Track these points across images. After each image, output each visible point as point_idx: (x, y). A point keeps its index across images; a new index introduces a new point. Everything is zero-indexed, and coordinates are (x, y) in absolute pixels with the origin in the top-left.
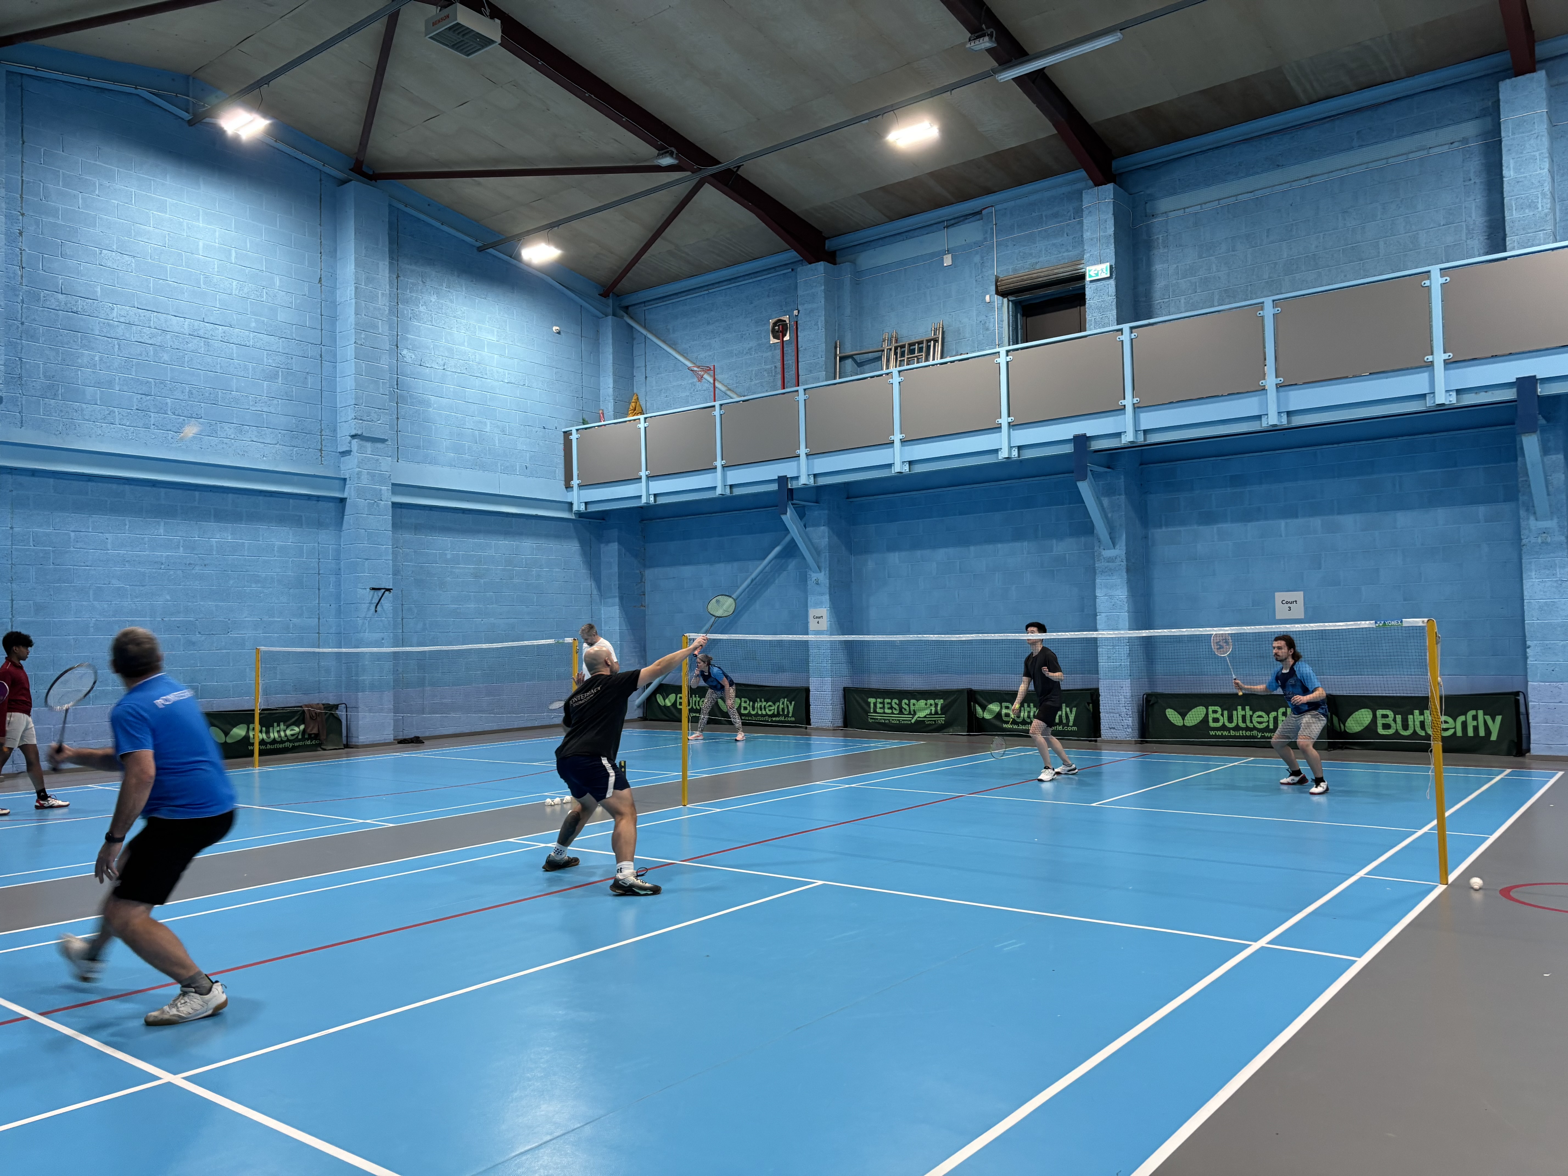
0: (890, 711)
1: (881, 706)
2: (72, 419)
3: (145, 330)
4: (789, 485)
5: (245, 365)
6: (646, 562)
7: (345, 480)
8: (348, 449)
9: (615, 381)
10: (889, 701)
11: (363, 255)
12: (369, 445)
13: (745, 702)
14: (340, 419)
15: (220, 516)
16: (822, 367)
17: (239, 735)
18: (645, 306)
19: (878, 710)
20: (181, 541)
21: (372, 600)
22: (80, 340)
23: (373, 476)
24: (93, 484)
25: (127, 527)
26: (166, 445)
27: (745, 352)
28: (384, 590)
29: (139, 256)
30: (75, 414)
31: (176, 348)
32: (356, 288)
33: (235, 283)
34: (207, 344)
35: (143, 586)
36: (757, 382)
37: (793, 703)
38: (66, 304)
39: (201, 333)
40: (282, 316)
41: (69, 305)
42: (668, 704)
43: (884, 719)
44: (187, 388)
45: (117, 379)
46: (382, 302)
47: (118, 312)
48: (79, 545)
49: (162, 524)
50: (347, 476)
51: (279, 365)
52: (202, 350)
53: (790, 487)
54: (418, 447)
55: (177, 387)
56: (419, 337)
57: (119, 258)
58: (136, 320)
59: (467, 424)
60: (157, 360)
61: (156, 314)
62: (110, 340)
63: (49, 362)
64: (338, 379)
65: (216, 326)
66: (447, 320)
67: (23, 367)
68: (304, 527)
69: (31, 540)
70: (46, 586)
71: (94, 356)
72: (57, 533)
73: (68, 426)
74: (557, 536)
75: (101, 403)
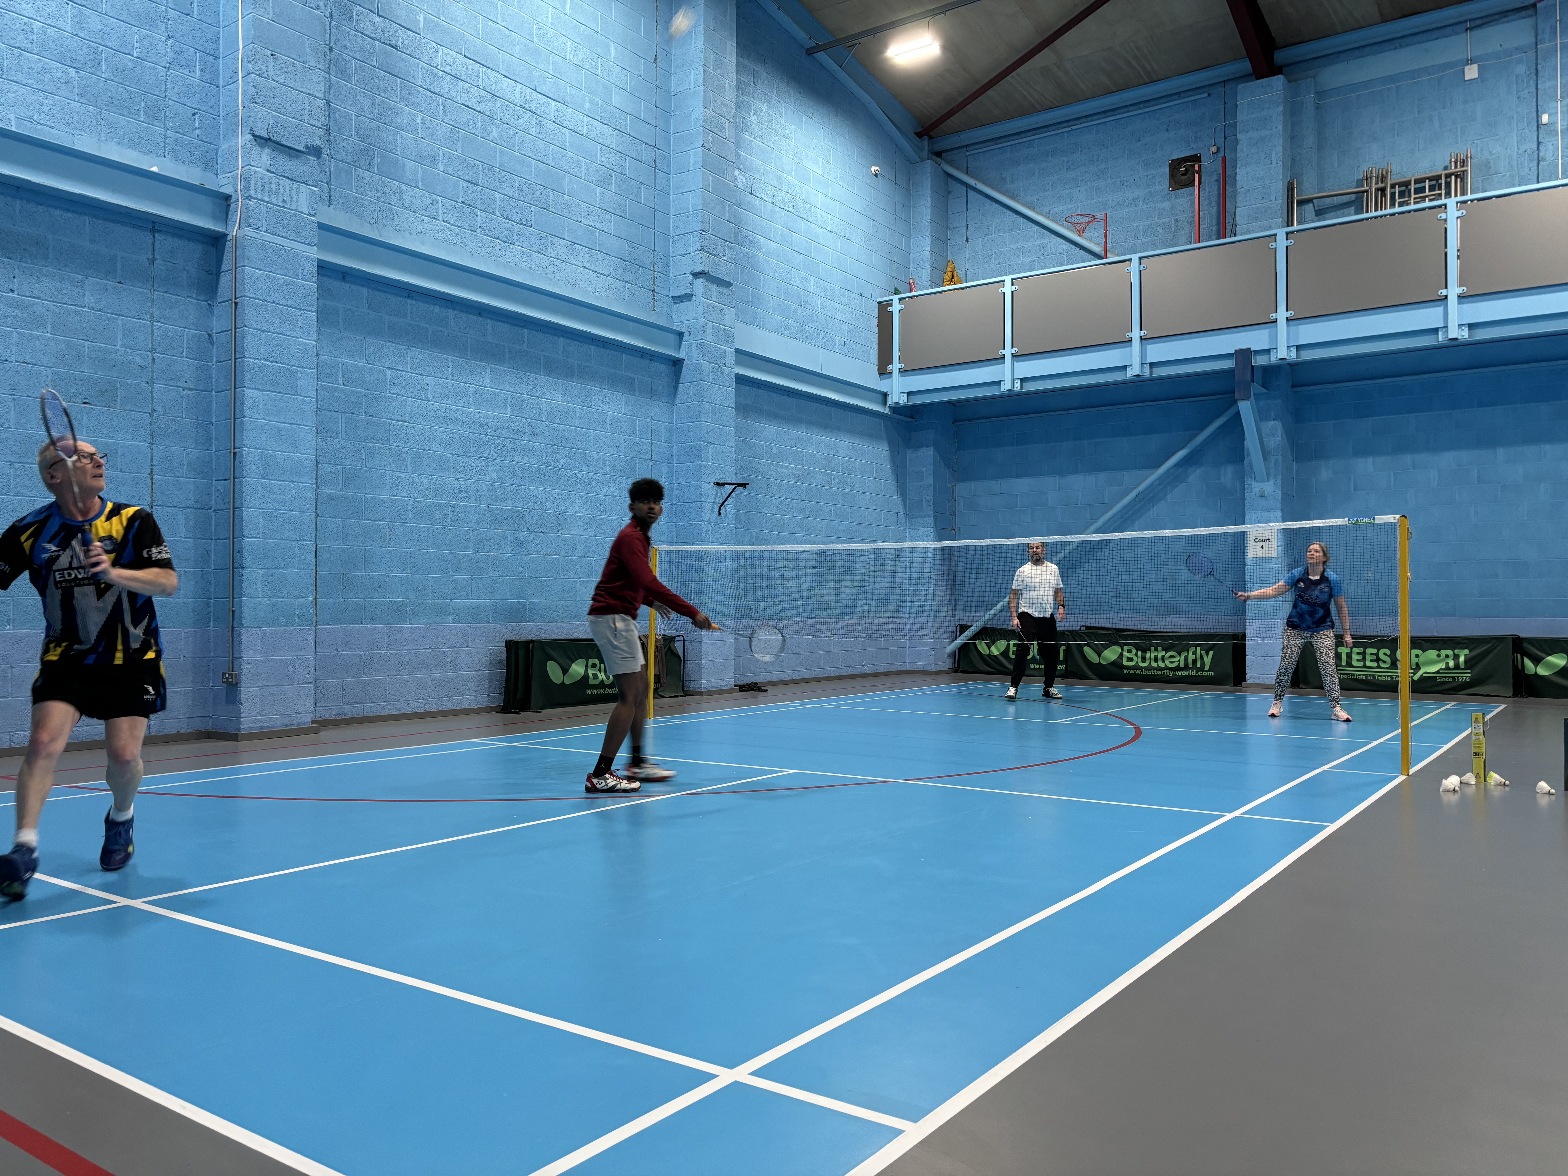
0: (1375, 664)
1: (1360, 657)
2: (390, 204)
3: (472, 90)
4: (1253, 361)
5: (578, 161)
7: (681, 335)
8: (689, 291)
9: (932, 244)
10: (1374, 651)
11: (712, 28)
12: (714, 288)
13: (1129, 651)
14: (674, 251)
15: (552, 368)
17: (579, 673)
18: (971, 150)
19: (1355, 663)
20: (509, 397)
21: (717, 498)
22: (399, 89)
23: (717, 330)
24: (414, 302)
25: (450, 369)
26: (494, 258)
28: (732, 485)
30: (393, 197)
31: (506, 122)
32: (705, 71)
33: (569, 44)
34: (539, 124)
35: (467, 456)
38: (383, 31)
39: (533, 106)
40: (617, 99)
41: (387, 34)
42: (995, 651)
43: (1363, 675)
44: (517, 182)
45: (441, 154)
46: (730, 95)
47: (445, 57)
48: (395, 390)
49: (488, 370)
50: (685, 330)
51: (613, 167)
52: (533, 131)
53: (1251, 364)
55: (506, 177)
56: (750, 155)
58: (463, 73)
59: (793, 279)
60: (485, 135)
61: (485, 69)
62: (434, 96)
63: (362, 113)
64: (671, 196)
65: (549, 100)
66: (776, 138)
67: (331, 115)
68: (637, 394)
69: (340, 376)
70: (358, 446)
71: (416, 116)
72: (370, 368)
73: (385, 213)
74: (870, 435)
75: (422, 186)
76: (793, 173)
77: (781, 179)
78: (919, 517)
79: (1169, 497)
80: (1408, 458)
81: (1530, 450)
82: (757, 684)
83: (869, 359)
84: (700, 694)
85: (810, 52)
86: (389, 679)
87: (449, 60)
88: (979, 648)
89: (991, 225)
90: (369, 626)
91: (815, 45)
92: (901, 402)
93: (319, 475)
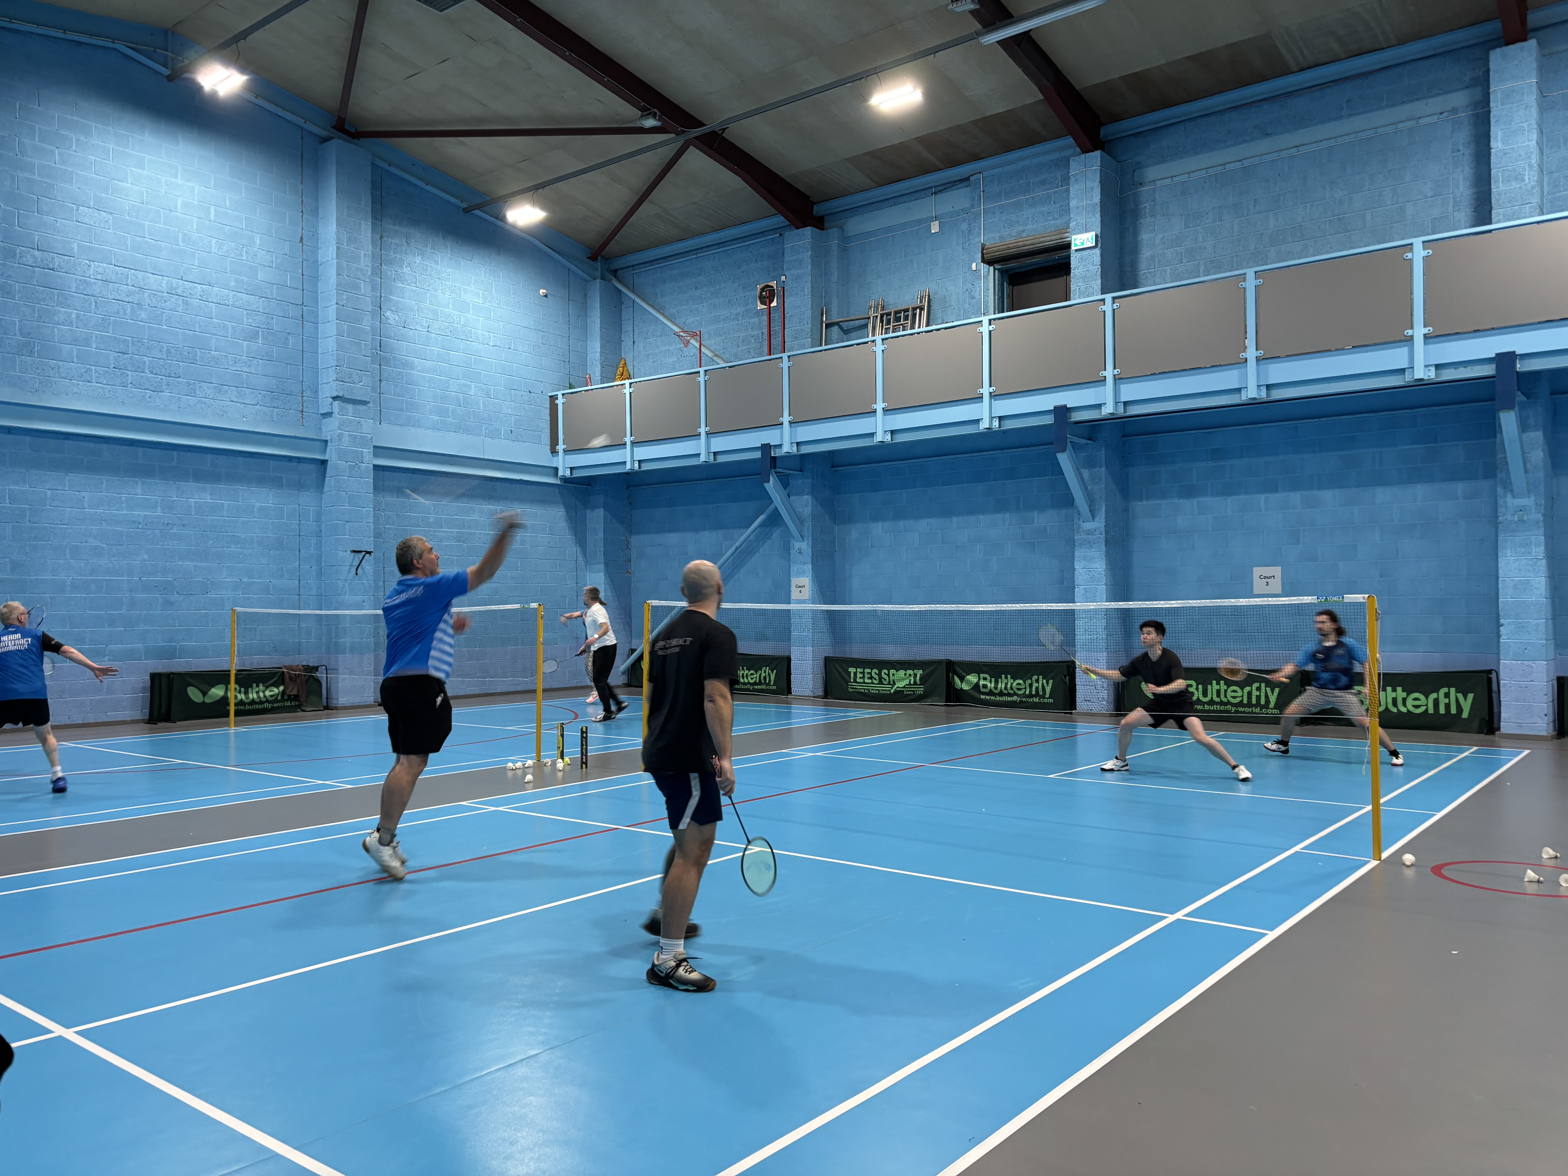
0: (870, 681)
1: (861, 676)
2: (48, 376)
3: (122, 288)
4: (772, 453)
5: (225, 325)
6: (632, 528)
7: (325, 443)
8: (330, 411)
9: (602, 346)
10: (869, 671)
11: (345, 214)
12: (350, 407)
14: (321, 381)
15: (199, 476)
16: (807, 334)
17: (217, 695)
18: (634, 270)
19: (858, 680)
20: (159, 501)
21: (352, 562)
22: (56, 297)
23: (354, 438)
24: (71, 442)
25: (104, 486)
27: (732, 317)
28: (364, 553)
29: (116, 212)
30: (51, 371)
31: (154, 306)
32: (338, 248)
33: (214, 241)
34: (186, 303)
35: (120, 545)
36: (744, 348)
37: (775, 671)
38: (42, 261)
39: (179, 291)
40: (261, 276)
41: (45, 262)
44: (165, 347)
45: (94, 336)
46: (365, 263)
47: (95, 269)
48: (56, 503)
49: (140, 483)
50: (328, 438)
51: (259, 325)
52: (181, 309)
53: (773, 455)
54: (401, 410)
55: (154, 345)
56: (403, 298)
57: (96, 214)
58: (113, 277)
59: (451, 387)
60: (134, 318)
61: (133, 271)
62: (86, 297)
63: (25, 318)
64: (319, 340)
65: (195, 284)
66: (431, 282)
68: (284, 488)
69: (7, 498)
70: (22, 544)
71: (71, 313)
72: (33, 491)
73: (44, 384)
75: (77, 360)
76: (451, 306)
77: (438, 312)
78: (595, 564)
81: (972, 519)
83: (544, 443)
84: (337, 708)
85: (466, 211)
87: (100, 270)
89: (647, 333)
91: (467, 206)
92: (566, 475)
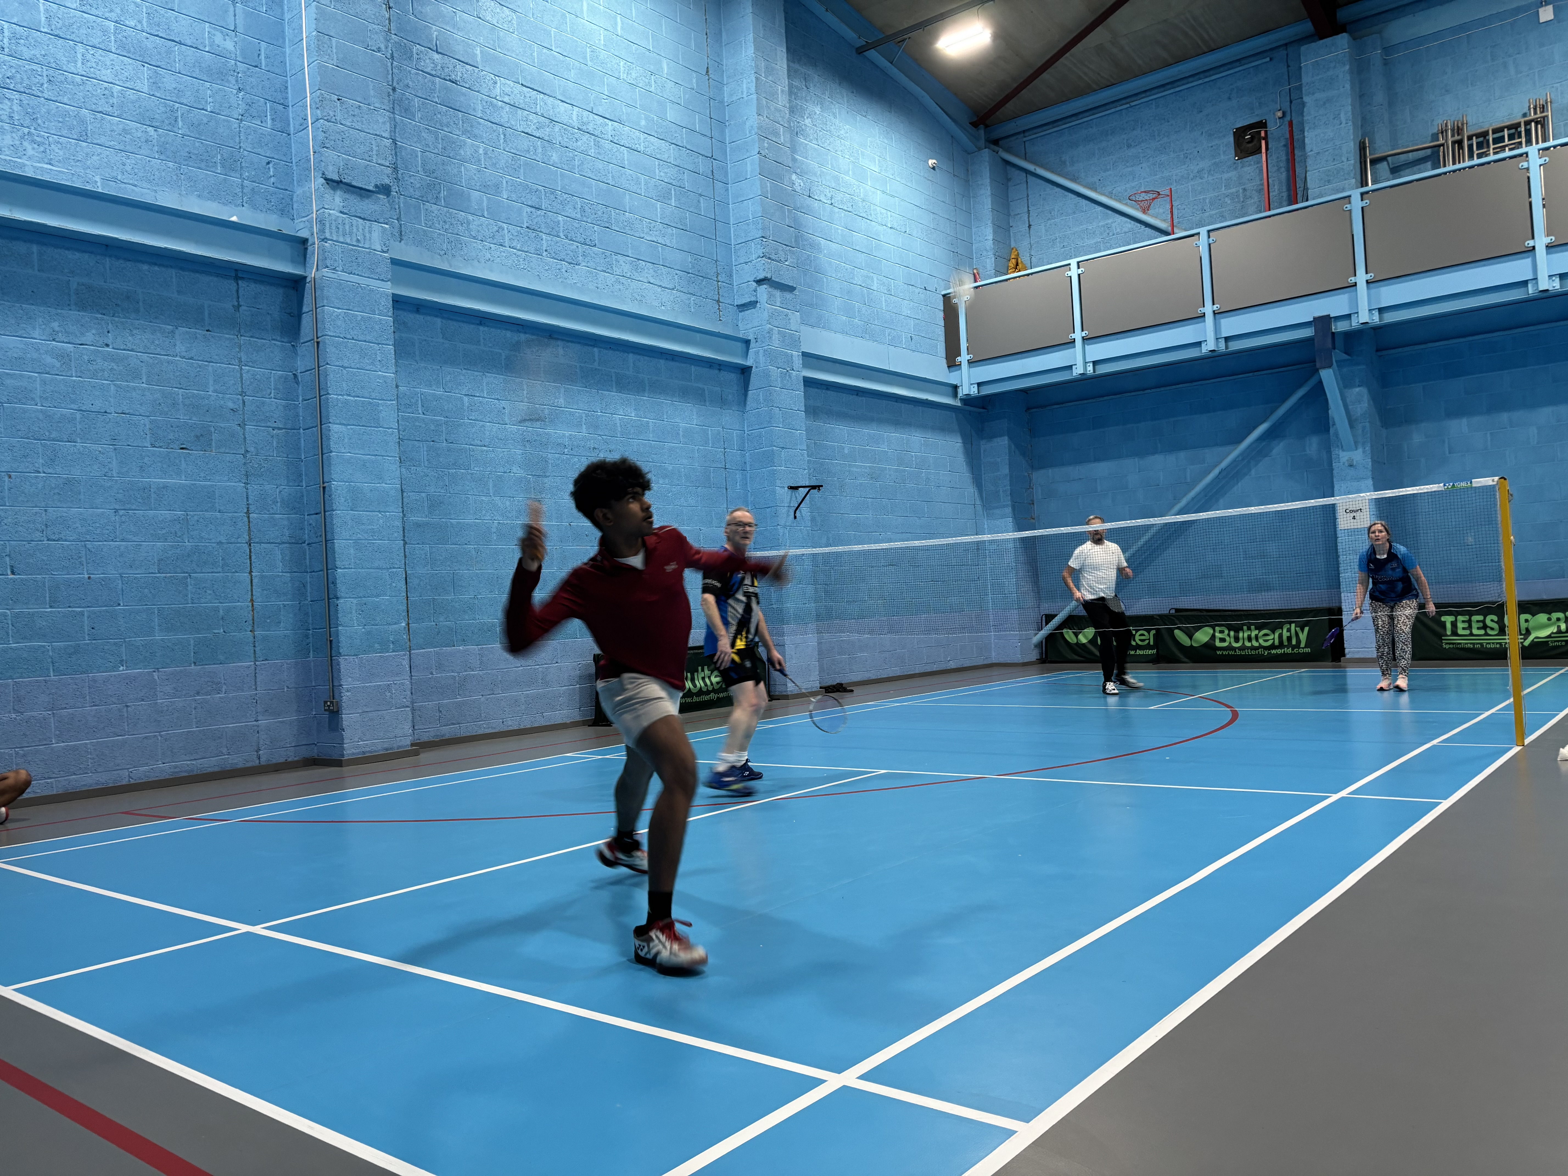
0: (1482, 632)
1: (1466, 625)
2: (457, 234)
3: (531, 117)
5: (638, 178)
6: (1034, 462)
7: (747, 342)
8: (753, 299)
9: (995, 232)
10: (1481, 618)
11: (761, 35)
12: (777, 293)
13: (1221, 632)
14: (737, 260)
15: (623, 384)
18: (1025, 137)
19: (1460, 632)
20: (584, 415)
21: (790, 503)
22: (461, 122)
23: (783, 335)
24: (486, 329)
25: (525, 392)
26: (560, 280)
28: (807, 489)
29: (520, 11)
30: (460, 228)
31: (565, 145)
32: (757, 79)
33: (622, 64)
34: (597, 145)
35: (546, 476)
38: (443, 68)
39: (590, 128)
40: (671, 114)
41: (446, 70)
42: (1083, 639)
43: (1471, 643)
44: (579, 203)
45: (504, 182)
46: (782, 100)
47: (501, 88)
48: (473, 416)
49: (562, 390)
50: (751, 337)
51: (671, 181)
52: (592, 152)
54: (811, 305)
55: (568, 200)
56: (806, 158)
57: (498, 10)
58: (522, 101)
59: (856, 278)
60: (546, 159)
61: (542, 96)
62: (494, 125)
63: (427, 149)
64: (730, 206)
65: (606, 120)
66: (832, 139)
67: (398, 154)
68: (707, 404)
69: (420, 405)
70: (440, 473)
71: (478, 147)
72: (448, 396)
73: (453, 244)
74: (942, 429)
75: (488, 214)
76: (850, 172)
77: (839, 180)
78: (997, 508)
79: (1253, 472)
80: (1505, 416)
82: (841, 684)
83: (937, 353)
84: (786, 697)
85: (860, 51)
86: (483, 699)
87: (507, 90)
88: (1066, 636)
89: (1053, 209)
90: (461, 648)
91: (865, 43)
92: (972, 393)
93: (405, 504)
